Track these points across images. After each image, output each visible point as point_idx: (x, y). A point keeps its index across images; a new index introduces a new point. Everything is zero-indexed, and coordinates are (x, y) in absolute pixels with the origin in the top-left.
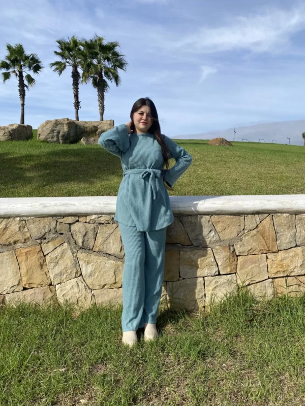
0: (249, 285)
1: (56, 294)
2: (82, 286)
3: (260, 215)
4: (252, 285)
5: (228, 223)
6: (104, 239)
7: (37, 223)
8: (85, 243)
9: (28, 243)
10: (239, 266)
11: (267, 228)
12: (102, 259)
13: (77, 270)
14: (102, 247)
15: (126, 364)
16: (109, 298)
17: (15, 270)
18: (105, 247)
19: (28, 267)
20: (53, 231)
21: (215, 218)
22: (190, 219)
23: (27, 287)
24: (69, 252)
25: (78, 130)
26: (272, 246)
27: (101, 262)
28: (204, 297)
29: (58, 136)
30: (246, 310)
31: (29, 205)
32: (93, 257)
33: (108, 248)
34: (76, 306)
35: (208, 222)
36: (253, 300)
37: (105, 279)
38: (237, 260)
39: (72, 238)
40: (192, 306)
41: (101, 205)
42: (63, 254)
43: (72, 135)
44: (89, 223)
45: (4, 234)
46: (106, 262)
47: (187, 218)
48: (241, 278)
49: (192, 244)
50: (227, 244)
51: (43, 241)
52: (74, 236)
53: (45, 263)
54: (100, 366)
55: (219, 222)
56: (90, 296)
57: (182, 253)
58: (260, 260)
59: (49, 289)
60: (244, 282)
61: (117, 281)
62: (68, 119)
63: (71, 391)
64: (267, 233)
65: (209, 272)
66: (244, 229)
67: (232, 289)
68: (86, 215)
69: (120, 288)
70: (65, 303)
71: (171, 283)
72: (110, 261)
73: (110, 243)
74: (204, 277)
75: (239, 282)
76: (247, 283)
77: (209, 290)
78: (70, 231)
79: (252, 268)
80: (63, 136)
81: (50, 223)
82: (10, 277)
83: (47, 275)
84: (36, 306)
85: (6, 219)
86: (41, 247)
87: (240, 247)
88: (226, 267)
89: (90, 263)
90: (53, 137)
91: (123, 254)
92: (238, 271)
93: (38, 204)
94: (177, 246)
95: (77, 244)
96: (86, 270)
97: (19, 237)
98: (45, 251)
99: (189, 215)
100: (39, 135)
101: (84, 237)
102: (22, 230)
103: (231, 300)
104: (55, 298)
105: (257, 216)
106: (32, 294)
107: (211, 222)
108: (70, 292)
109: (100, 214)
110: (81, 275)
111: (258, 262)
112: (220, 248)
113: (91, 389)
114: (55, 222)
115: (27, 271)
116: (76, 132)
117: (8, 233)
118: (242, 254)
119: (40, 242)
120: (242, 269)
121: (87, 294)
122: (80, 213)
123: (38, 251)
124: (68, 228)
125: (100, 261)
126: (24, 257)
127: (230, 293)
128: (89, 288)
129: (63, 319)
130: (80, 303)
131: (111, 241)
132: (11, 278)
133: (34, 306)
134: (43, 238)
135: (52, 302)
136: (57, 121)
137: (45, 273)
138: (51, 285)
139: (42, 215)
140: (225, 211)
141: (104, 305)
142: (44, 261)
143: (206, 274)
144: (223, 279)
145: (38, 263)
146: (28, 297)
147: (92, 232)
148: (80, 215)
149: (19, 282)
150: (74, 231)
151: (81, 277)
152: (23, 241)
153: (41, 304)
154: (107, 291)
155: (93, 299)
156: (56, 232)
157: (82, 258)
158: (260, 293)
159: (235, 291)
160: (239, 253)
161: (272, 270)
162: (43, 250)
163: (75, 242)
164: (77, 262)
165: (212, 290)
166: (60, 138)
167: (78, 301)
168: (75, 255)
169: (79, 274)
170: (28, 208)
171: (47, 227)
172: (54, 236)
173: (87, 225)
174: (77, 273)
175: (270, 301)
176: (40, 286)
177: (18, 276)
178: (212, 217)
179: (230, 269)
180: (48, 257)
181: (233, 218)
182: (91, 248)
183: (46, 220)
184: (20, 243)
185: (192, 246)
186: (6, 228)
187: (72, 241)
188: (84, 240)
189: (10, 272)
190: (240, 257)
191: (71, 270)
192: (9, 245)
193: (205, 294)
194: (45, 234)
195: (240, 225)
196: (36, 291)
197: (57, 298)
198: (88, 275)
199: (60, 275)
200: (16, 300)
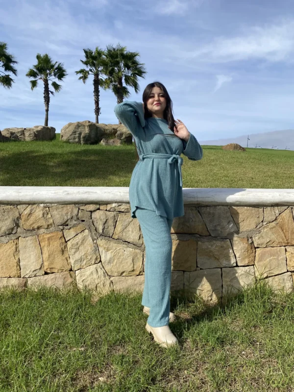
0: (267, 277)
1: (75, 279)
2: (101, 272)
3: (279, 208)
4: (270, 278)
5: (247, 214)
6: (123, 227)
7: (60, 210)
8: (105, 230)
9: (51, 229)
10: (257, 258)
11: (286, 221)
12: (121, 247)
13: (97, 257)
14: (121, 234)
15: (144, 347)
16: (127, 285)
17: (37, 255)
18: (124, 234)
19: (50, 252)
20: (75, 218)
21: (233, 210)
22: (208, 210)
24: (90, 239)
25: (99, 132)
26: (291, 238)
27: (120, 249)
28: (221, 288)
29: (79, 137)
30: (264, 302)
31: (53, 192)
32: (113, 244)
33: (127, 235)
34: (94, 292)
35: (227, 213)
36: (272, 293)
37: (123, 266)
38: (256, 252)
39: (92, 225)
41: (122, 194)
42: (84, 240)
43: (92, 136)
44: (109, 211)
45: (28, 219)
46: (125, 249)
47: (205, 208)
48: (259, 270)
49: (210, 235)
50: (245, 236)
51: (66, 227)
52: (95, 223)
53: (66, 249)
54: (119, 347)
55: (238, 213)
56: (108, 282)
57: (200, 243)
58: (279, 253)
59: (69, 274)
60: (262, 274)
61: (135, 268)
62: (89, 122)
63: (90, 368)
64: (287, 226)
65: (227, 263)
66: (262, 221)
67: (249, 282)
68: (107, 203)
69: (138, 275)
70: (84, 289)
71: (189, 273)
72: (128, 249)
73: (129, 231)
74: (221, 268)
75: (257, 274)
76: (265, 275)
77: (226, 282)
78: (91, 218)
79: (270, 260)
80: (84, 138)
81: (72, 210)
82: (32, 261)
83: (67, 261)
84: (56, 290)
85: (30, 206)
86: (63, 233)
87: (259, 239)
88: (243, 259)
89: (110, 250)
90: (74, 138)
91: (142, 242)
92: (256, 263)
93: (62, 191)
94: (195, 236)
95: (98, 231)
96: (106, 256)
97: (43, 223)
98: (67, 237)
99: (207, 206)
100: (62, 136)
101: (104, 224)
102: (45, 216)
103: (249, 292)
104: (74, 284)
105: (276, 208)
106: (53, 279)
107: (229, 213)
108: (89, 278)
109: (120, 203)
110: (100, 261)
111: (277, 254)
112: (238, 239)
113: (110, 368)
114: (77, 209)
115: (49, 255)
116: (97, 134)
117: (32, 218)
118: (260, 246)
119: (62, 228)
120: (258, 262)
121: (105, 280)
122: (101, 201)
123: (60, 236)
124: (90, 215)
125: (118, 249)
126: (46, 242)
127: (248, 285)
128: (108, 275)
129: (82, 304)
130: (98, 289)
131: (131, 229)
133: (54, 291)
134: (65, 224)
135: (71, 287)
136: (79, 123)
137: (66, 258)
138: (71, 270)
139: (65, 202)
140: (243, 202)
141: (122, 292)
142: (66, 247)
143: (223, 265)
144: (241, 270)
145: (60, 249)
146: (49, 282)
147: (112, 220)
148: (101, 203)
149: (41, 267)
150: (95, 218)
151: (100, 263)
152: (46, 227)
153: (61, 289)
154: (125, 278)
155: (111, 285)
156: (78, 219)
157: (101, 245)
158: (279, 285)
159: (253, 283)
160: (257, 245)
161: (291, 263)
162: (65, 236)
163: (96, 230)
164: (97, 248)
165: (230, 282)
166: (82, 139)
167: (96, 287)
168: (95, 241)
170: (52, 195)
171: (69, 214)
172: (75, 222)
173: (107, 213)
174: (96, 259)
175: (289, 295)
176: (60, 271)
177: (40, 260)
178: (231, 208)
179: (248, 261)
180: (69, 243)
181: (252, 210)
182: (111, 236)
183: (69, 207)
184: (43, 228)
185: (210, 237)
186: (30, 214)
187: (93, 228)
188: (104, 227)
189: (32, 257)
190: (259, 249)
191: (91, 256)
192: (33, 230)
193: (222, 286)
194: (67, 220)
195: (258, 217)
196: (56, 276)
197: (76, 284)
198: (107, 261)
199: (81, 261)
200: (37, 284)
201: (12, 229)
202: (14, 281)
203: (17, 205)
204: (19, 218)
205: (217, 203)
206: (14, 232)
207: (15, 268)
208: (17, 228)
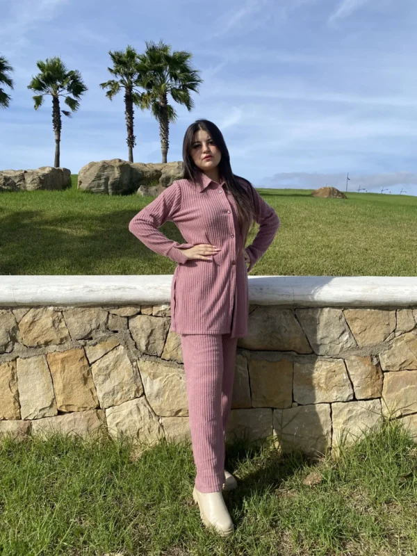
0: (401, 416)
1: (105, 422)
2: (144, 411)
4: (406, 417)
5: (370, 321)
7: (79, 316)
8: (150, 346)
9: (66, 345)
10: (385, 388)
12: (175, 372)
13: (138, 387)
14: (174, 352)
16: (184, 432)
17: (46, 385)
18: (179, 353)
19: (65, 380)
20: (103, 328)
21: (349, 313)
22: (310, 314)
23: (64, 410)
24: (127, 360)
25: (134, 176)
27: (174, 375)
28: (330, 433)
29: (106, 183)
30: (397, 456)
31: (68, 288)
32: (162, 368)
34: (135, 441)
35: (340, 319)
36: (408, 441)
37: (178, 402)
38: (383, 378)
39: (130, 338)
40: (311, 447)
42: (117, 362)
43: (125, 182)
44: (157, 316)
45: (30, 330)
46: (181, 375)
47: (305, 311)
48: (388, 406)
49: (313, 352)
50: (368, 354)
51: (89, 342)
52: (134, 336)
53: (90, 376)
54: (177, 550)
55: (356, 318)
56: (156, 426)
57: (297, 365)
59: (95, 414)
60: (393, 412)
62: (120, 161)
65: (339, 395)
66: (394, 331)
67: (374, 424)
68: (152, 305)
70: (119, 437)
71: (280, 411)
74: (330, 403)
75: (385, 411)
76: (398, 414)
77: (338, 424)
78: (128, 328)
79: (406, 391)
80: (113, 184)
81: (98, 317)
82: (38, 395)
83: (92, 393)
84: (76, 439)
85: (32, 310)
86: (85, 351)
87: (388, 358)
88: (364, 389)
89: (158, 377)
90: (99, 186)
92: (384, 395)
93: (81, 287)
94: (290, 355)
95: (138, 347)
96: (151, 387)
97: (52, 335)
98: (91, 357)
99: (308, 308)
100: (81, 182)
101: (149, 337)
102: (56, 325)
103: (373, 439)
104: (104, 428)
105: (415, 310)
106: (70, 421)
107: (343, 319)
108: (127, 421)
110: (144, 394)
111: (416, 381)
112: (357, 358)
114: (107, 314)
115: (64, 386)
116: (131, 179)
117: (36, 330)
118: (391, 369)
119: (83, 344)
120: (387, 393)
121: (152, 423)
122: (144, 302)
123: (80, 356)
124: (126, 323)
125: (171, 375)
126: (60, 366)
127: (371, 429)
128: (155, 415)
129: (117, 462)
130: (142, 437)
132: (40, 397)
133: (73, 439)
134: (88, 337)
135: (100, 434)
136: (104, 162)
137: (91, 390)
138: (98, 408)
139: (87, 303)
140: (365, 302)
141: (178, 441)
142: (89, 372)
143: (334, 398)
144: (361, 406)
145: (80, 375)
146: (67, 426)
147: (161, 331)
148: (143, 304)
149: (52, 403)
150: (134, 328)
151: (143, 398)
152: (58, 342)
153: (84, 437)
155: (161, 430)
156: (108, 329)
157: (145, 369)
159: (379, 426)
160: (386, 367)
162: (88, 356)
163: (136, 345)
164: (137, 375)
165: (343, 424)
167: (138, 434)
168: (135, 363)
169: (141, 392)
170: (67, 292)
171: (94, 321)
172: (104, 334)
173: (153, 319)
174: (137, 391)
176: (82, 410)
177: (50, 393)
178: (346, 311)
179: (372, 391)
180: (94, 367)
181: (378, 314)
182: (159, 355)
183: (93, 310)
184: (54, 344)
185: (313, 355)
186: (33, 322)
187: (131, 343)
188: (149, 342)
189: (38, 387)
190: (388, 373)
191: (128, 387)
192: (38, 347)
193: (332, 429)
194: (91, 331)
195: (388, 324)
196: (76, 417)
197: (107, 428)
198: (153, 395)
199: (113, 395)
200: (47, 429)
201: (6, 346)
202: (11, 426)
203: (12, 308)
204: (16, 329)
205: (325, 303)
206: (8, 350)
207: (12, 404)
208: (13, 344)
